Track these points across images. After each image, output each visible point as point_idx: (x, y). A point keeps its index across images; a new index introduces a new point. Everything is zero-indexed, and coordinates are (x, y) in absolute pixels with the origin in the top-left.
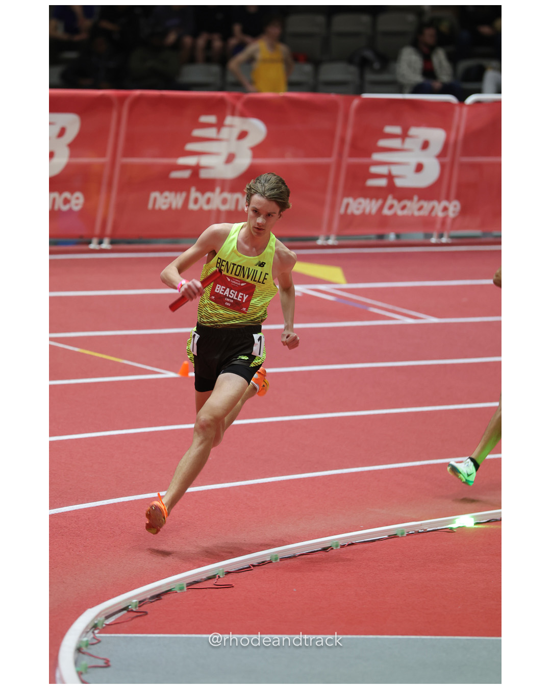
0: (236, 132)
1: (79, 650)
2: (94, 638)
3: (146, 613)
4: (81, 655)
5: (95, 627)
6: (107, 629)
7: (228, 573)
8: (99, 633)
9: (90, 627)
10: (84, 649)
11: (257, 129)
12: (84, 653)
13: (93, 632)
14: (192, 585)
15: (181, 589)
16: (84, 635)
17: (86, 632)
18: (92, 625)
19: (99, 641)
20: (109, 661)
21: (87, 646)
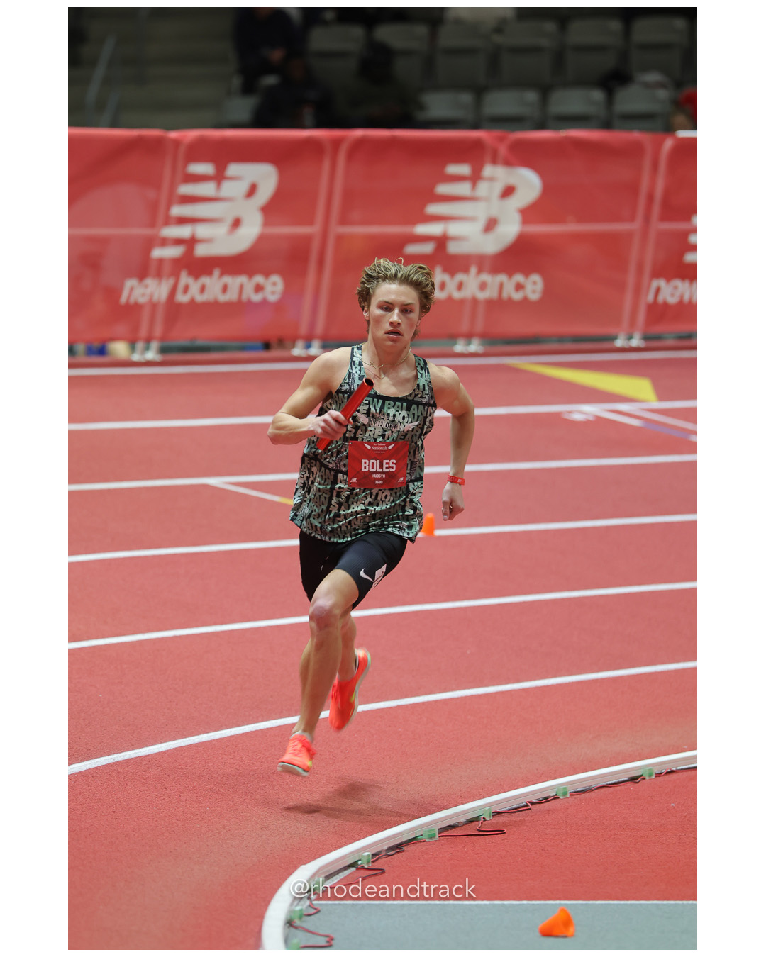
0: (498, 188)
1: (290, 923)
3: (382, 871)
4: (292, 929)
7: (496, 814)
10: (298, 923)
11: (529, 183)
12: (296, 928)
13: (309, 898)
14: (447, 831)
15: (432, 837)
16: (296, 903)
17: (298, 899)
19: (318, 911)
20: (332, 939)
21: (300, 918)
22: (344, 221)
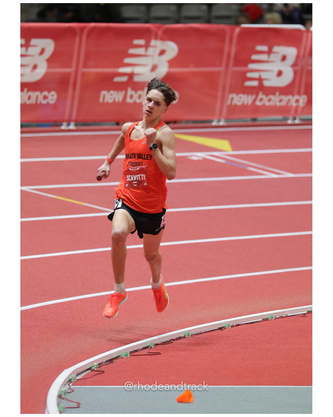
0: (158, 50)
1: (60, 396)
2: (70, 388)
3: (103, 372)
4: (61, 399)
5: (70, 381)
6: (78, 382)
7: (156, 345)
8: (72, 385)
9: (67, 381)
10: (63, 396)
11: (172, 49)
12: (63, 399)
13: (69, 385)
14: (133, 353)
15: (126, 356)
16: (63, 387)
17: (64, 384)
18: (68, 380)
19: (73, 391)
20: (80, 404)
21: (65, 394)
22: (85, 66)
